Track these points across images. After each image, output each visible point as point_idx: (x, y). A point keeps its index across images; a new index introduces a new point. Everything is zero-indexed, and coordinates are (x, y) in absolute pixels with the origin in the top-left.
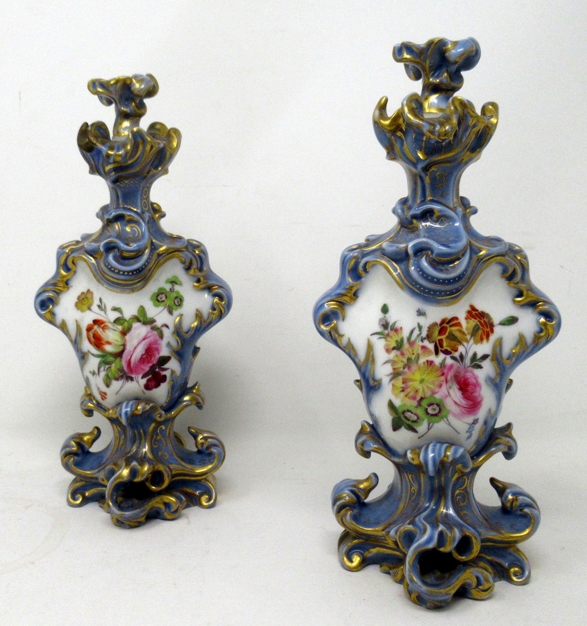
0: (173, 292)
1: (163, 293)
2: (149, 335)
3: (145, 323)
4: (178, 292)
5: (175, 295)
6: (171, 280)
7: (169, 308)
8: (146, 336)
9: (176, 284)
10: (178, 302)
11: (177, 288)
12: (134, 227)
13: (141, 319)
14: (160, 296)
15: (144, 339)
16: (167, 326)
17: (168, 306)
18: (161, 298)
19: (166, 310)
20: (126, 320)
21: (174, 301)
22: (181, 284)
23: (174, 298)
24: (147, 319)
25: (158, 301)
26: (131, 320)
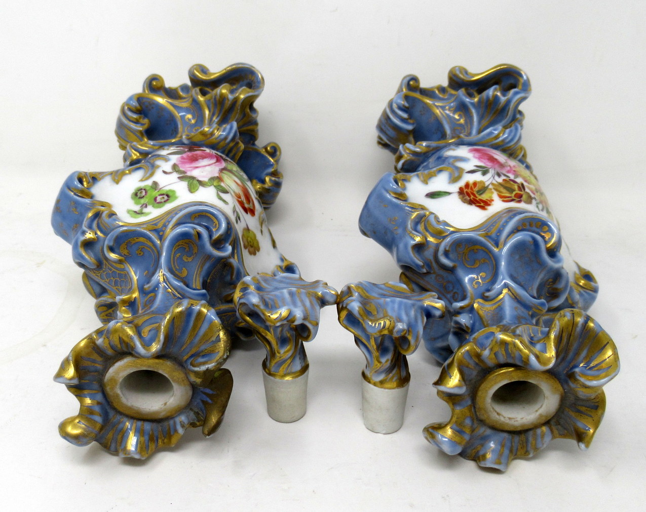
0: (144, 204)
1: (158, 203)
2: (190, 169)
3: (193, 178)
4: (137, 203)
5: (143, 201)
6: (142, 215)
7: (156, 187)
8: (194, 169)
9: (135, 212)
10: (141, 193)
11: (137, 208)
12: (176, 269)
13: (195, 182)
14: (163, 200)
15: (197, 167)
16: (165, 172)
17: (156, 190)
18: (163, 198)
19: (161, 187)
20: (215, 186)
21: (146, 194)
22: (129, 211)
23: (145, 198)
24: (189, 181)
25: (168, 196)
26: (209, 184)
